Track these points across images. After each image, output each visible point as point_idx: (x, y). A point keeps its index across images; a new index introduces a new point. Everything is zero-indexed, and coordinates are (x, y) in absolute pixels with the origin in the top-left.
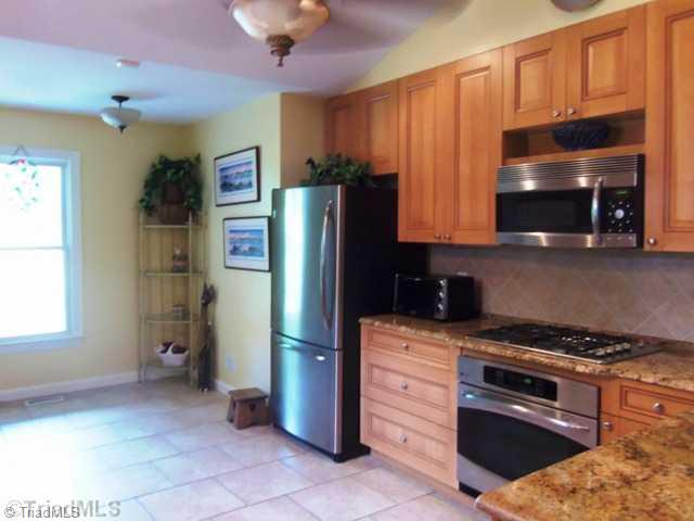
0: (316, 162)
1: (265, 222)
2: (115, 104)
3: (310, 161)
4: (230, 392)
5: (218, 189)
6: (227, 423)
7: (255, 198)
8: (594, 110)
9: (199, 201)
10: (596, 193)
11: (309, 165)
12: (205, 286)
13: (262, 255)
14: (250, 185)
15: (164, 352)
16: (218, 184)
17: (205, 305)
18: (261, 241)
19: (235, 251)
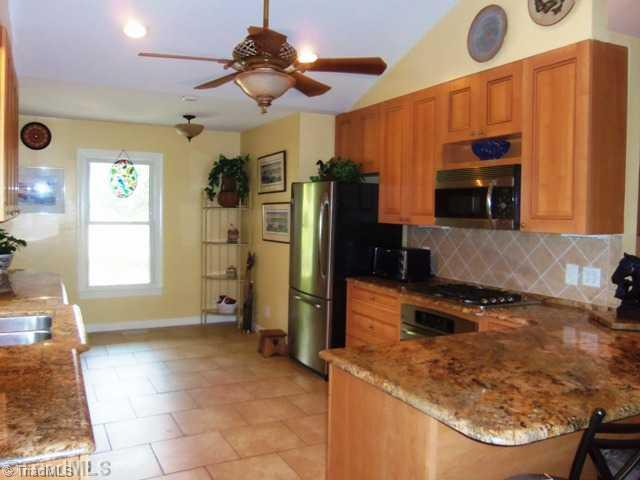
0: (324, 163)
1: (288, 207)
2: (186, 121)
3: (320, 162)
4: (261, 331)
5: (260, 182)
6: (257, 354)
7: (282, 189)
8: (495, 132)
9: (246, 190)
10: (490, 191)
11: (319, 166)
12: (250, 254)
13: (286, 231)
14: (279, 179)
15: (220, 302)
16: (260, 177)
17: (249, 268)
18: (286, 221)
19: (270, 228)
